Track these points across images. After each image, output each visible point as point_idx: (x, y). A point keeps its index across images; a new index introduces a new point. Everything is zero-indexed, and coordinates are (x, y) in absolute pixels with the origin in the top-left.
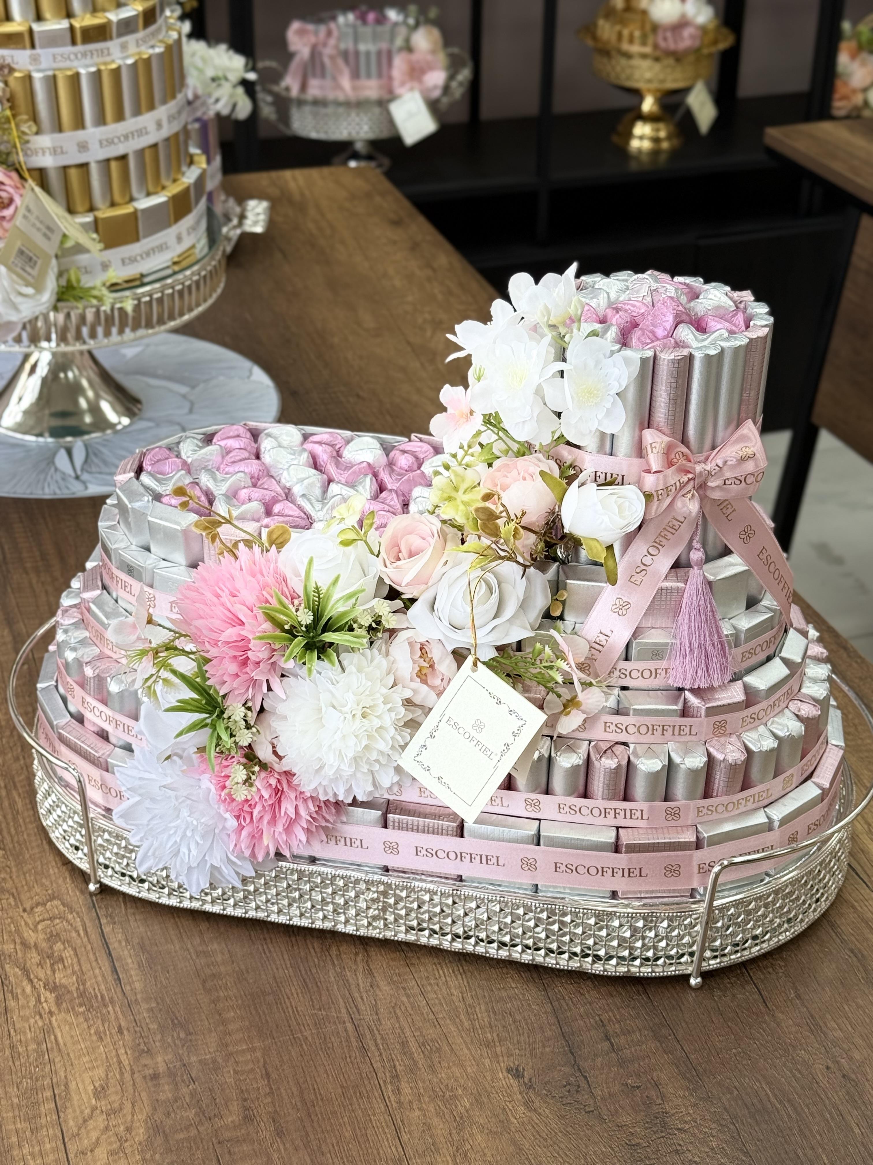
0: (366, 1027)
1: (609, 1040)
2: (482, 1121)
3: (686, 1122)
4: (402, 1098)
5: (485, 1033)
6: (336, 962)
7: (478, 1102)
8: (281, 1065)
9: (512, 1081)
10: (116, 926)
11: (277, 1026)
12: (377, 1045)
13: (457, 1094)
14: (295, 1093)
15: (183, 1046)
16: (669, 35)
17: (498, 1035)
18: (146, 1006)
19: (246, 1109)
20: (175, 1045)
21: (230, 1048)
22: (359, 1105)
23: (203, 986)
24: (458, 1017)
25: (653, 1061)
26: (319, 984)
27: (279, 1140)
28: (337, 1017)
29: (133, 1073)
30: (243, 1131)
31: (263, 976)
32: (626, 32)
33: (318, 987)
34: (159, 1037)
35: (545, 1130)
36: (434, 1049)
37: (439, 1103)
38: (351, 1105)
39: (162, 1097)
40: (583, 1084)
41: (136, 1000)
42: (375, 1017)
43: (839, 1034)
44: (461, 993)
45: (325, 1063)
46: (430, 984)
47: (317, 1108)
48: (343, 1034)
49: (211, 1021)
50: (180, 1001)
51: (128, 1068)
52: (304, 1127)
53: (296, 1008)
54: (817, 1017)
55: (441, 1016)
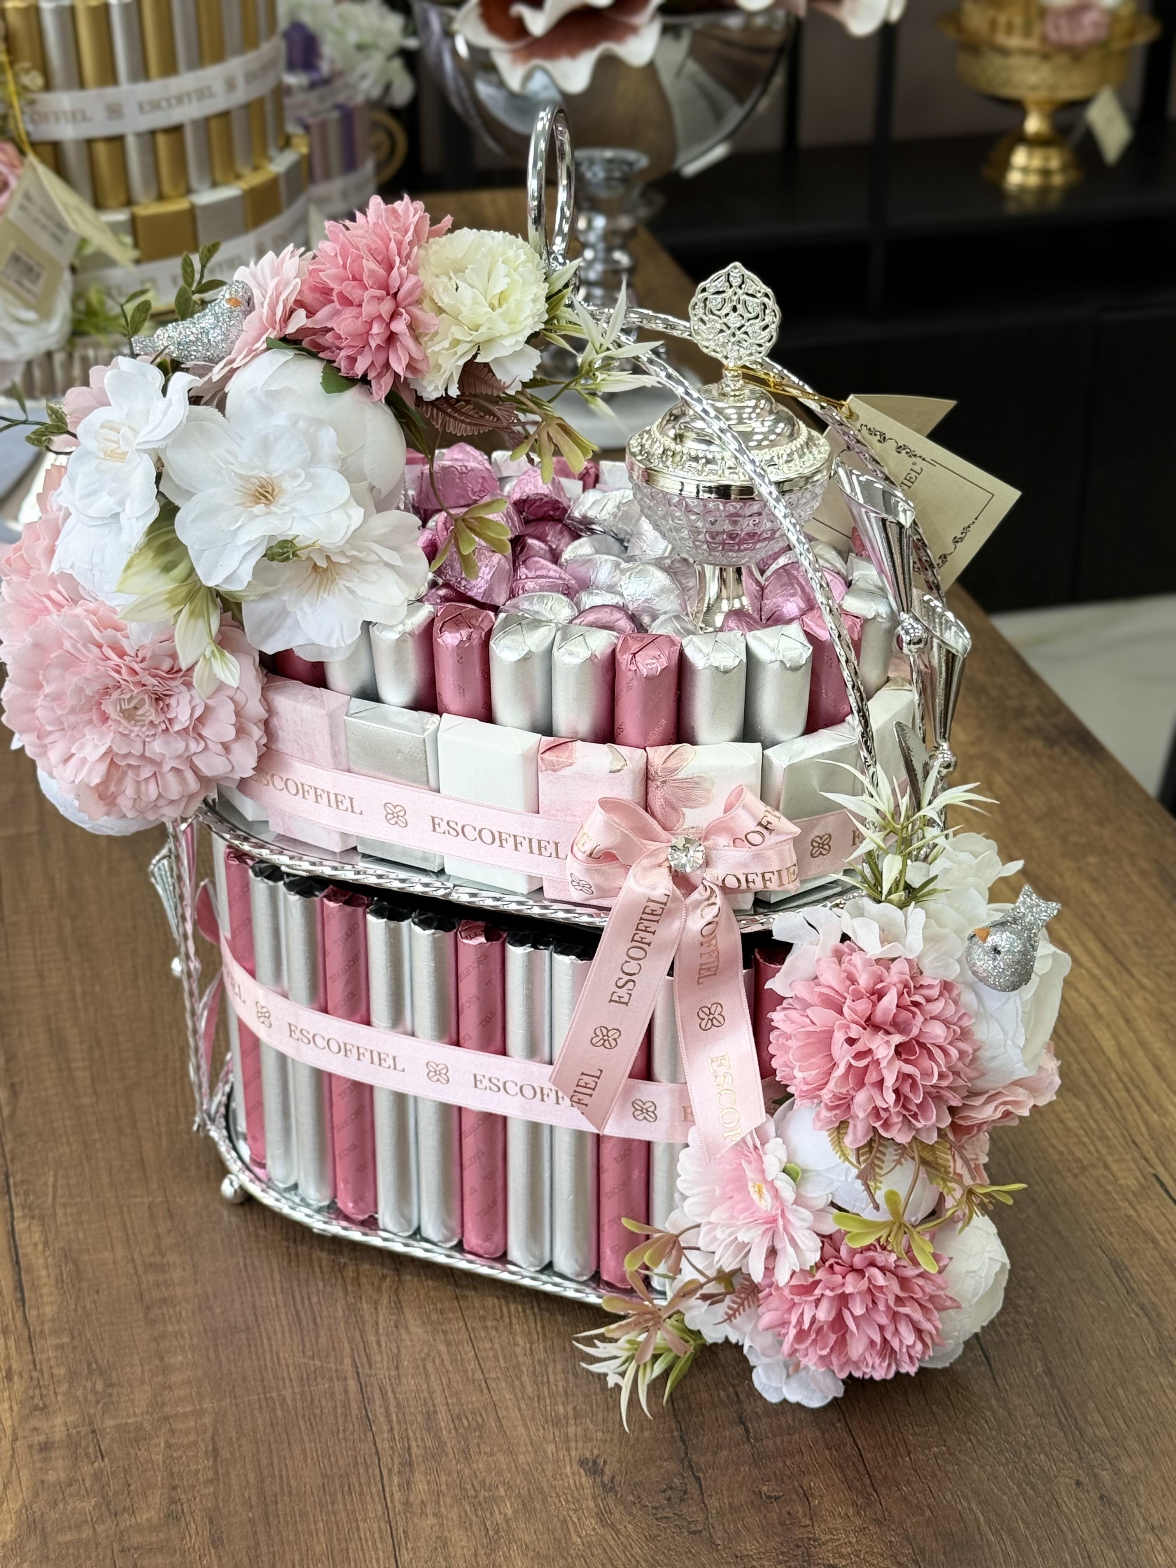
0: (376, 1387)
1: (743, 1423)
2: (527, 1539)
3: (842, 1556)
4: (412, 1498)
5: (556, 1404)
6: (350, 1288)
7: (526, 1508)
8: (238, 1439)
9: (584, 1479)
10: (35, 1221)
11: (244, 1380)
12: (388, 1415)
13: (496, 1493)
14: (252, 1480)
15: (98, 1402)
16: (1063, 22)
17: (575, 1408)
18: (55, 1342)
19: (174, 1501)
20: (86, 1400)
21: (167, 1410)
22: (345, 1505)
23: (146, 1314)
24: (519, 1378)
25: (807, 1458)
26: (318, 1319)
27: (213, 1551)
28: (337, 1371)
29: (15, 1439)
30: (161, 1536)
31: (237, 1305)
32: (1002, 19)
33: (315, 1323)
34: (65, 1387)
35: (623, 1557)
36: (474, 1424)
37: (468, 1508)
38: (333, 1503)
39: (51, 1477)
40: (693, 1489)
41: (41, 1332)
42: (393, 1373)
43: (1103, 1432)
44: (531, 1343)
45: (306, 1438)
46: (485, 1328)
47: (279, 1505)
48: (340, 1397)
49: (147, 1368)
50: (106, 1336)
51: (9, 1432)
52: (255, 1533)
53: (277, 1353)
54: (1073, 1404)
55: (494, 1375)
